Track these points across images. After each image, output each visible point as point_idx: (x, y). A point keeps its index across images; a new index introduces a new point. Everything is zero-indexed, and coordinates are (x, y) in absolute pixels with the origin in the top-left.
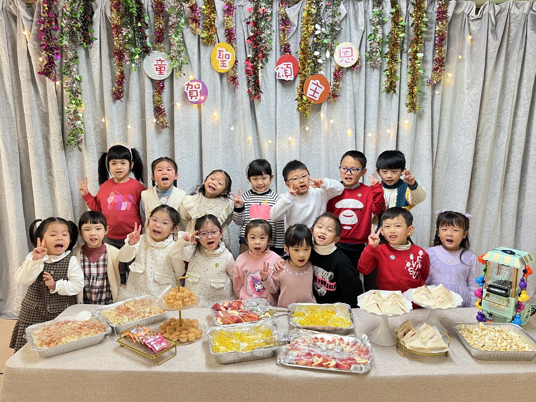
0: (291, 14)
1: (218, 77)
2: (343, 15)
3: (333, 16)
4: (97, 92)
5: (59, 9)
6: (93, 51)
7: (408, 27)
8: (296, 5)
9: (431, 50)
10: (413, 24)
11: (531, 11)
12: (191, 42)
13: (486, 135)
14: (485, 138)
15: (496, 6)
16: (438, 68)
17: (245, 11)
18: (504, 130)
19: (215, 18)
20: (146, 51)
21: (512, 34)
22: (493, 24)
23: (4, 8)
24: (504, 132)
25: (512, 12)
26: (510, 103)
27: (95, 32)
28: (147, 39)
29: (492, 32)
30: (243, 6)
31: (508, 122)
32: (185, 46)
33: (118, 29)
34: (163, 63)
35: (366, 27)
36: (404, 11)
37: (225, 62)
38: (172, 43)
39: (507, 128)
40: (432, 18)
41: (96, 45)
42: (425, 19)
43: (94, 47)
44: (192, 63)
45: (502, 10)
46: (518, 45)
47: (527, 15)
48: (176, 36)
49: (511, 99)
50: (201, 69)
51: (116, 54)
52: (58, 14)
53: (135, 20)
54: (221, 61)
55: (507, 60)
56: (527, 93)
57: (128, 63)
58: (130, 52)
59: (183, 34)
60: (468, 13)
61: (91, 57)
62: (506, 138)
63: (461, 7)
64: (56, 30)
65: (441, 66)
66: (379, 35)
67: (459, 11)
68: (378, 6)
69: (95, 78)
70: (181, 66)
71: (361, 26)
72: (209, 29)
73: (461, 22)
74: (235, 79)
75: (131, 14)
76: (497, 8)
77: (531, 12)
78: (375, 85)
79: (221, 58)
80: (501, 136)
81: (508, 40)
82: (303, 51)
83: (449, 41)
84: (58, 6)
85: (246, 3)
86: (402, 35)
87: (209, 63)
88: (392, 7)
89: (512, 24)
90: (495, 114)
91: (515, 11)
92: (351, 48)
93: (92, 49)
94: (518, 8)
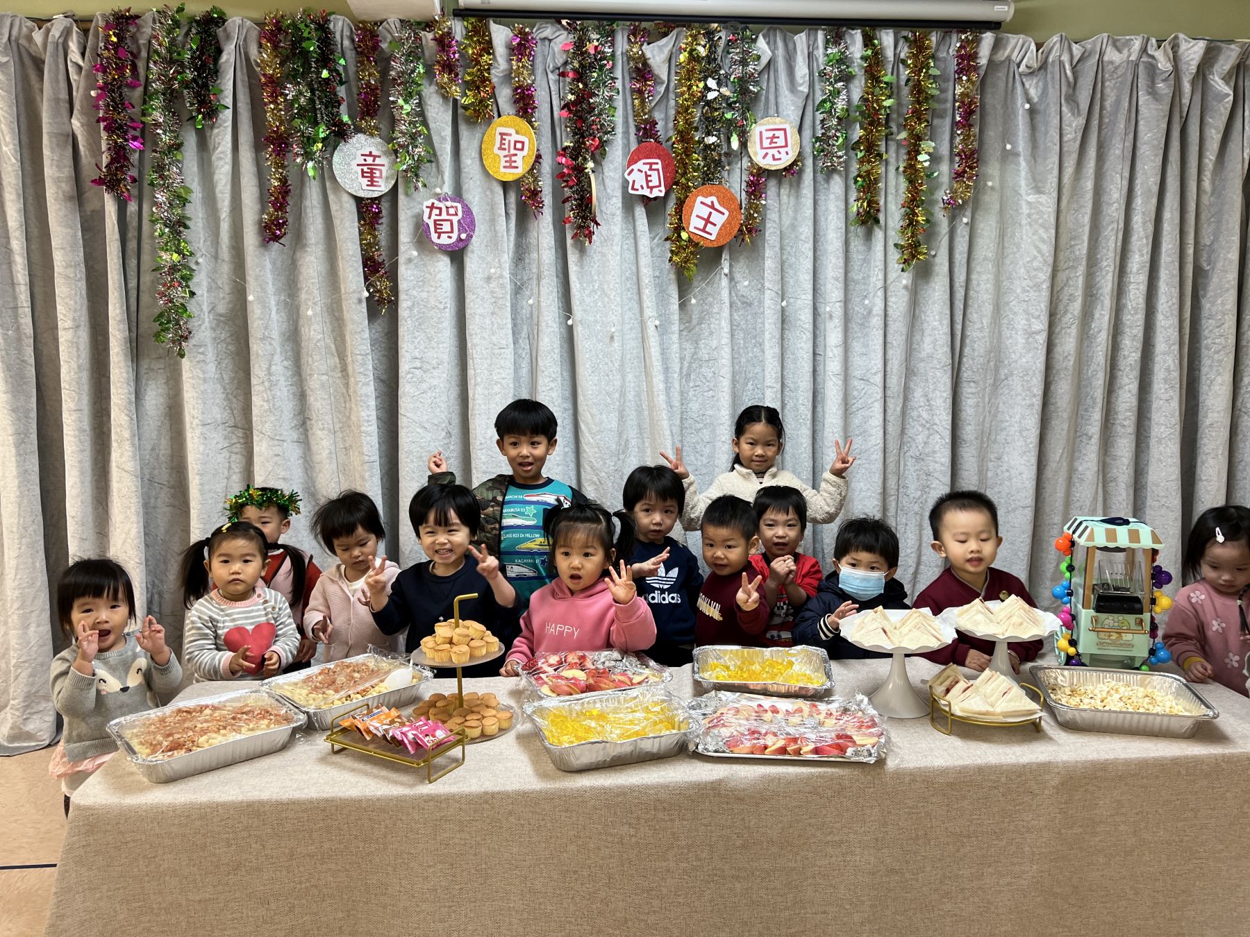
0: (654, 57)
1: (499, 191)
2: (764, 61)
3: (744, 63)
4: (225, 226)
5: (142, 42)
6: (218, 134)
7: (899, 87)
8: (664, 40)
9: (947, 137)
10: (908, 80)
11: (1144, 56)
12: (439, 117)
13: (1066, 312)
14: (1065, 320)
15: (1075, 47)
16: (965, 172)
17: (556, 50)
18: (1102, 302)
19: (491, 65)
20: (340, 134)
21: (1108, 104)
22: (1069, 83)
23: (13, 38)
24: (1102, 306)
25: (1106, 58)
26: (1112, 245)
27: (226, 93)
28: (341, 107)
29: (1067, 100)
30: (550, 41)
31: (1110, 285)
32: (425, 123)
33: (276, 85)
34: (378, 161)
35: (812, 86)
36: (890, 53)
37: (513, 158)
38: (397, 117)
39: (1108, 297)
40: (945, 69)
41: (225, 121)
42: (934, 72)
43: (220, 125)
44: (441, 159)
45: (1086, 54)
46: (1122, 126)
47: (1137, 65)
48: (406, 101)
49: (1113, 238)
50: (463, 175)
51: (269, 140)
52: (139, 52)
53: (314, 65)
54: (505, 156)
55: (1101, 158)
56: (1144, 223)
57: (298, 160)
58: (302, 135)
59: (420, 98)
60: (1018, 60)
61: (211, 147)
62: (1107, 318)
63: (1005, 49)
64: (132, 86)
65: (971, 168)
66: (840, 104)
67: (1002, 56)
68: (837, 43)
69: (219, 195)
70: (418, 167)
71: (802, 84)
72: (478, 88)
73: (1004, 79)
74: (537, 194)
75: (305, 54)
76: (1077, 50)
77: (1145, 59)
78: (837, 207)
79: (505, 149)
80: (1097, 315)
81: (1101, 117)
82: (682, 137)
83: (982, 117)
84: (138, 35)
85: (557, 34)
86: (888, 103)
87: (477, 162)
88: (866, 45)
89: (1107, 84)
90: (1081, 270)
91: (1112, 55)
92: (785, 130)
93: (216, 131)
94: (1120, 51)
